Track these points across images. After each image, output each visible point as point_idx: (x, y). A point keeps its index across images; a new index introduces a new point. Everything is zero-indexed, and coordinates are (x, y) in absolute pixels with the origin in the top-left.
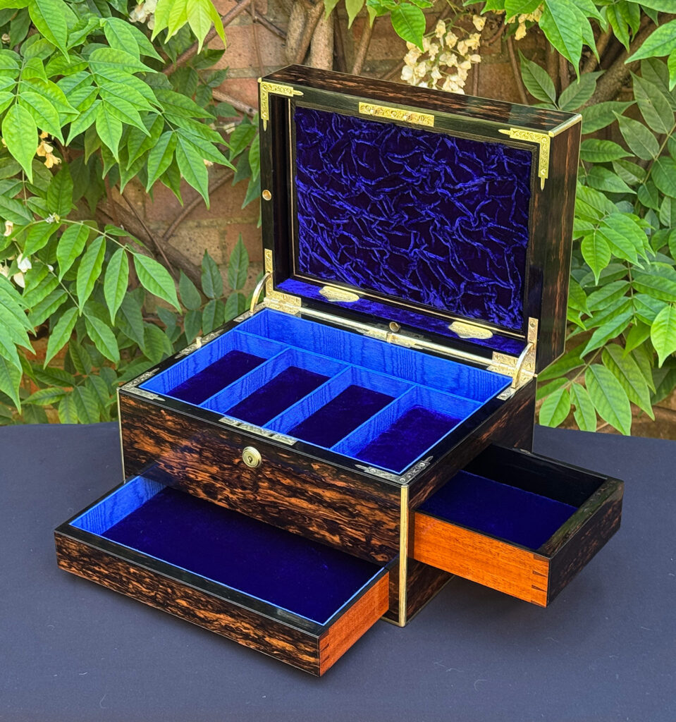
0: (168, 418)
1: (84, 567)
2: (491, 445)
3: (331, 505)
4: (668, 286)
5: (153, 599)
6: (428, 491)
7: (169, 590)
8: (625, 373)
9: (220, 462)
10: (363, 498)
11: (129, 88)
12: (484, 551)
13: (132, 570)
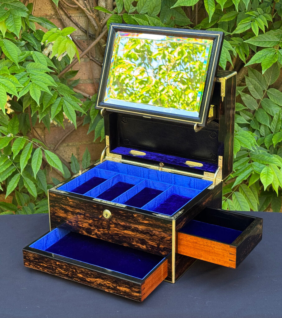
0: (70, 200)
1: (36, 264)
2: (206, 208)
3: (142, 232)
4: (266, 158)
5: (67, 275)
6: (183, 224)
7: (74, 271)
8: (248, 196)
9: (93, 218)
10: (156, 227)
11: (43, 77)
12: (208, 246)
13: (58, 263)
